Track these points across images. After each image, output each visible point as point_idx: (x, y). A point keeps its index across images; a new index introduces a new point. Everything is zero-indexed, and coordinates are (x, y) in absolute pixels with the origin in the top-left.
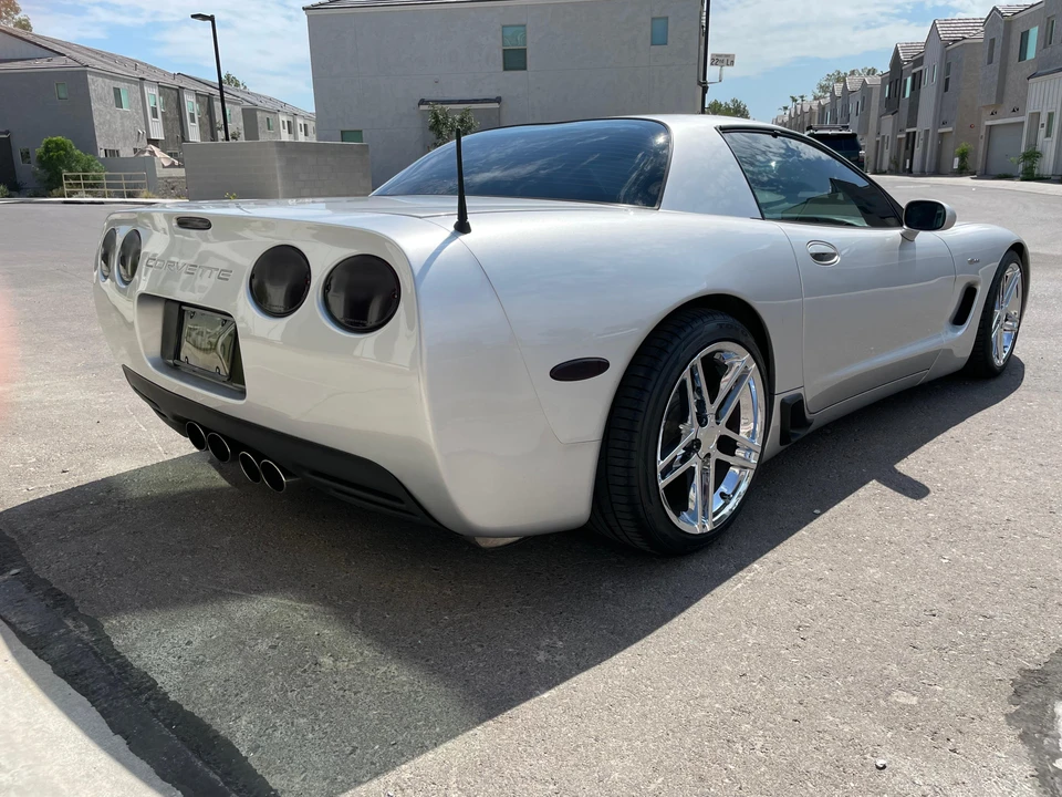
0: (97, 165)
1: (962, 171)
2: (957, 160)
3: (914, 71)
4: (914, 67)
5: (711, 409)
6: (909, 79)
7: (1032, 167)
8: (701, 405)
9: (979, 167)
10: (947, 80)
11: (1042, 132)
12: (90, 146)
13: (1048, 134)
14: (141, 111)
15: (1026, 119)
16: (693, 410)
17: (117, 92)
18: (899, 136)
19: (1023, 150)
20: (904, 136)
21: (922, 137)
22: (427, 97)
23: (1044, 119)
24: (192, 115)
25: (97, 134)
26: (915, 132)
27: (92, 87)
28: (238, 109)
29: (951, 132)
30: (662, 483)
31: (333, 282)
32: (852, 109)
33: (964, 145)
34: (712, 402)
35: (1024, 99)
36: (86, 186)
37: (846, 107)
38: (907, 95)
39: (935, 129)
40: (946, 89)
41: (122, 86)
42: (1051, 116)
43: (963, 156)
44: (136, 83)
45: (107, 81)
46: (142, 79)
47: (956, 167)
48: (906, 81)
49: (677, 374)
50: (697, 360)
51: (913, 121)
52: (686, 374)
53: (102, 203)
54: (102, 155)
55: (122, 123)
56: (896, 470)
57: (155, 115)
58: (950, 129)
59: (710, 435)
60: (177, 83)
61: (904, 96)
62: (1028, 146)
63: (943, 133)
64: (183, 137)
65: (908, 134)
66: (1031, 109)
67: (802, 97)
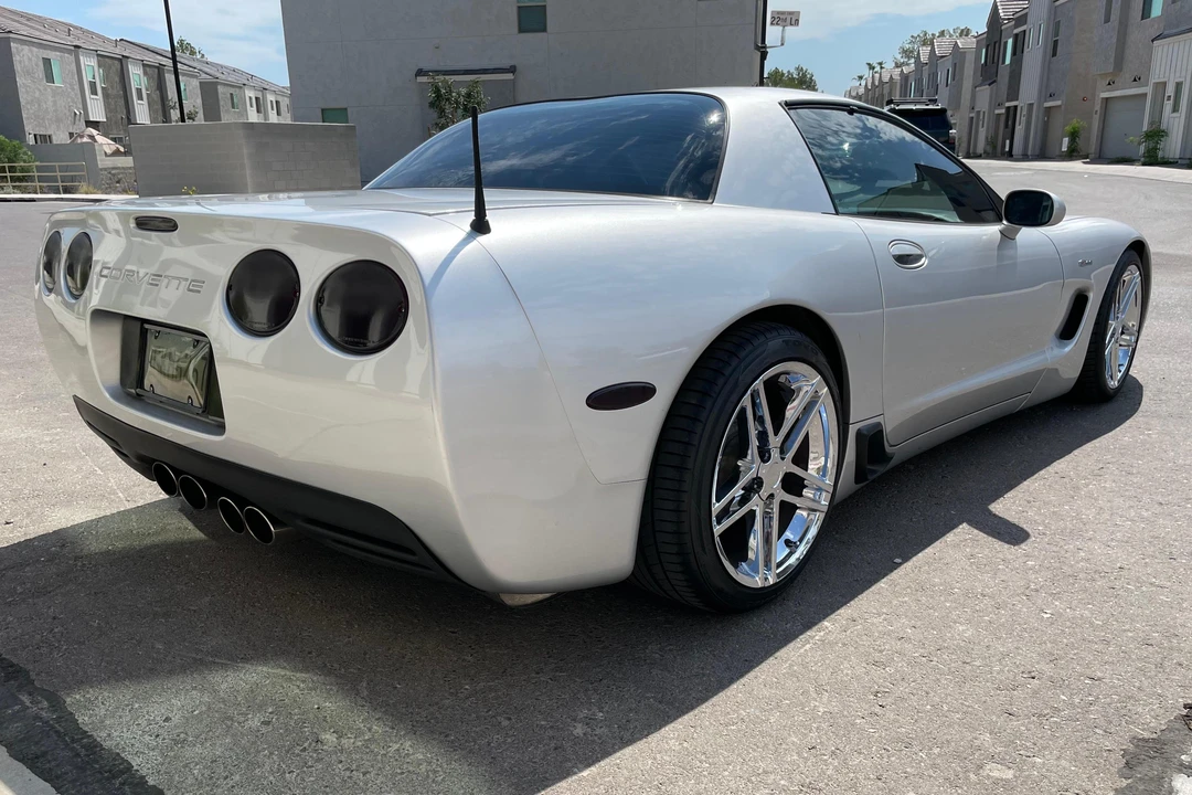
0: (25, 153)
1: (1072, 155)
2: (1066, 141)
3: (1016, 31)
4: (1016, 26)
5: (775, 441)
6: (1010, 41)
7: (1155, 149)
8: (763, 436)
9: (1093, 148)
10: (1056, 42)
11: (1168, 105)
12: (17, 131)
13: (1175, 109)
14: (77, 87)
15: (1149, 90)
16: (754, 443)
17: (47, 62)
18: (997, 112)
19: (1145, 129)
20: (1003, 111)
21: (1024, 112)
22: (426, 66)
23: (1170, 91)
24: (139, 91)
25: (24, 116)
26: (1016, 107)
27: (16, 58)
28: (195, 83)
29: (1059, 107)
30: (718, 529)
31: (326, 295)
32: (941, 77)
33: (1075, 123)
34: (776, 434)
35: (1147, 65)
36: (13, 179)
37: (933, 76)
38: (1008, 61)
39: (1040, 105)
40: (1054, 54)
41: (51, 55)
42: (1179, 86)
43: (1074, 136)
44: (69, 52)
45: (35, 49)
46: (77, 47)
47: (1064, 149)
48: (1006, 43)
49: (735, 401)
50: (759, 384)
51: (1013, 92)
52: (746, 401)
53: (33, 200)
54: (31, 141)
55: (55, 102)
56: (990, 512)
57: (94, 92)
58: (1059, 103)
59: (773, 473)
60: (119, 51)
61: (1004, 62)
62: (1151, 123)
63: (1050, 108)
64: (128, 119)
65: (1008, 108)
66: (1154, 79)
67: (880, 64)
